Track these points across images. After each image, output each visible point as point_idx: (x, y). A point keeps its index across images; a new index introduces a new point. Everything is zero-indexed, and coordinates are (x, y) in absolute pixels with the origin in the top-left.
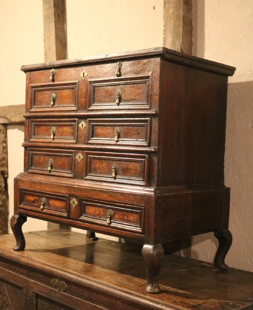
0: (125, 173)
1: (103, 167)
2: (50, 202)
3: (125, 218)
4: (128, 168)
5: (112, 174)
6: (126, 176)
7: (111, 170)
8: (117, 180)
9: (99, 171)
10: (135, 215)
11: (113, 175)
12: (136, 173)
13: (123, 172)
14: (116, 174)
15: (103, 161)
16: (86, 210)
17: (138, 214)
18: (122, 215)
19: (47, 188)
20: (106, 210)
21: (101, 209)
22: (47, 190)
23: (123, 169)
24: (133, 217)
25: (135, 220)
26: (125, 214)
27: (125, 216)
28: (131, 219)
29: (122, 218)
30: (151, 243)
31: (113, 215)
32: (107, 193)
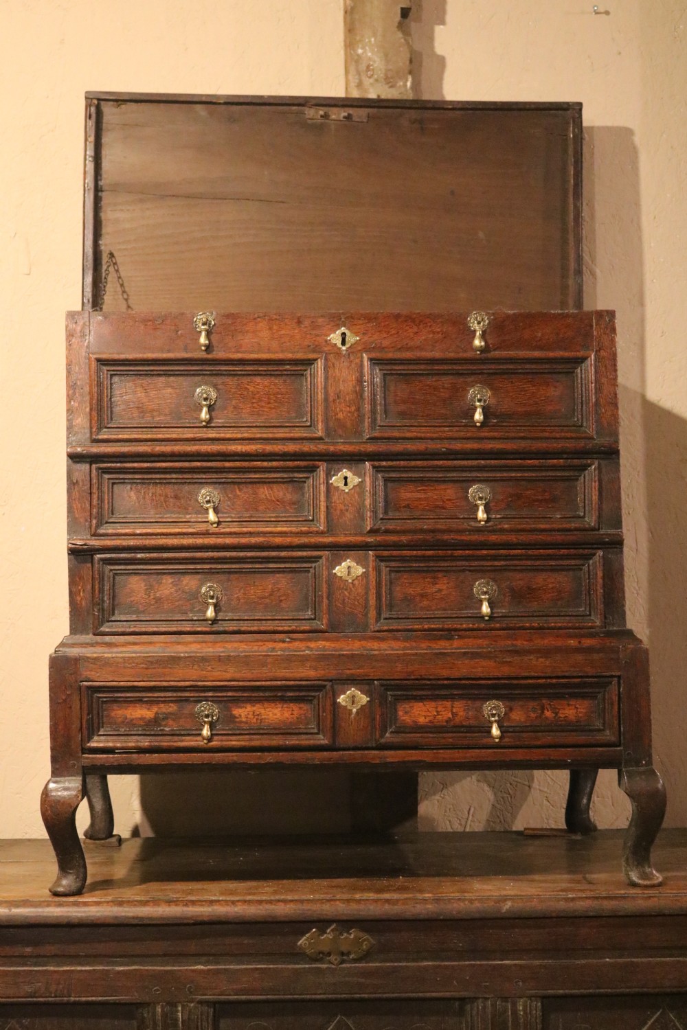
0: (520, 603)
1: (440, 591)
2: (237, 712)
3: (548, 714)
4: (530, 589)
6: (524, 608)
7: (470, 598)
9: (425, 603)
10: (579, 702)
11: (486, 609)
12: (560, 598)
13: (514, 598)
15: (440, 575)
16: (401, 713)
17: (592, 699)
18: (534, 709)
19: (232, 670)
20: (479, 703)
21: (456, 704)
22: (228, 676)
23: (514, 592)
24: (576, 707)
25: (580, 715)
26: (548, 707)
27: (548, 711)
28: (567, 715)
29: (536, 717)
30: (644, 762)
31: (505, 714)
32: (490, 658)
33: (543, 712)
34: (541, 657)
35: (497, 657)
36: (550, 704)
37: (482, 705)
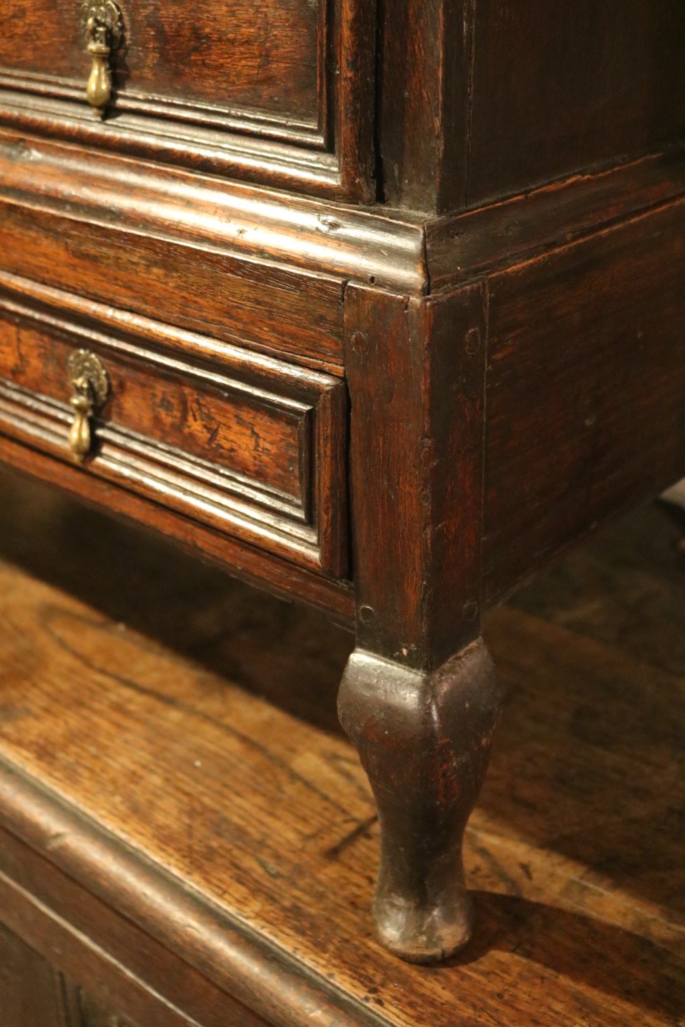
0: (178, 74)
3: (195, 426)
4: (197, 34)
5: (85, 75)
6: (187, 93)
7: (77, 42)
8: (126, 130)
10: (262, 422)
11: (97, 81)
12: (269, 80)
13: (164, 58)
14: (118, 79)
17: (291, 422)
18: (168, 407)
20: (61, 348)
21: (25, 335)
23: (161, 36)
24: (254, 433)
25: (265, 458)
26: (195, 406)
27: (195, 420)
28: (235, 447)
29: (173, 425)
30: (405, 651)
31: (110, 393)
32: (57, 236)
33: (184, 418)
34: (156, 264)
35: (70, 236)
36: (198, 403)
37: (68, 353)
